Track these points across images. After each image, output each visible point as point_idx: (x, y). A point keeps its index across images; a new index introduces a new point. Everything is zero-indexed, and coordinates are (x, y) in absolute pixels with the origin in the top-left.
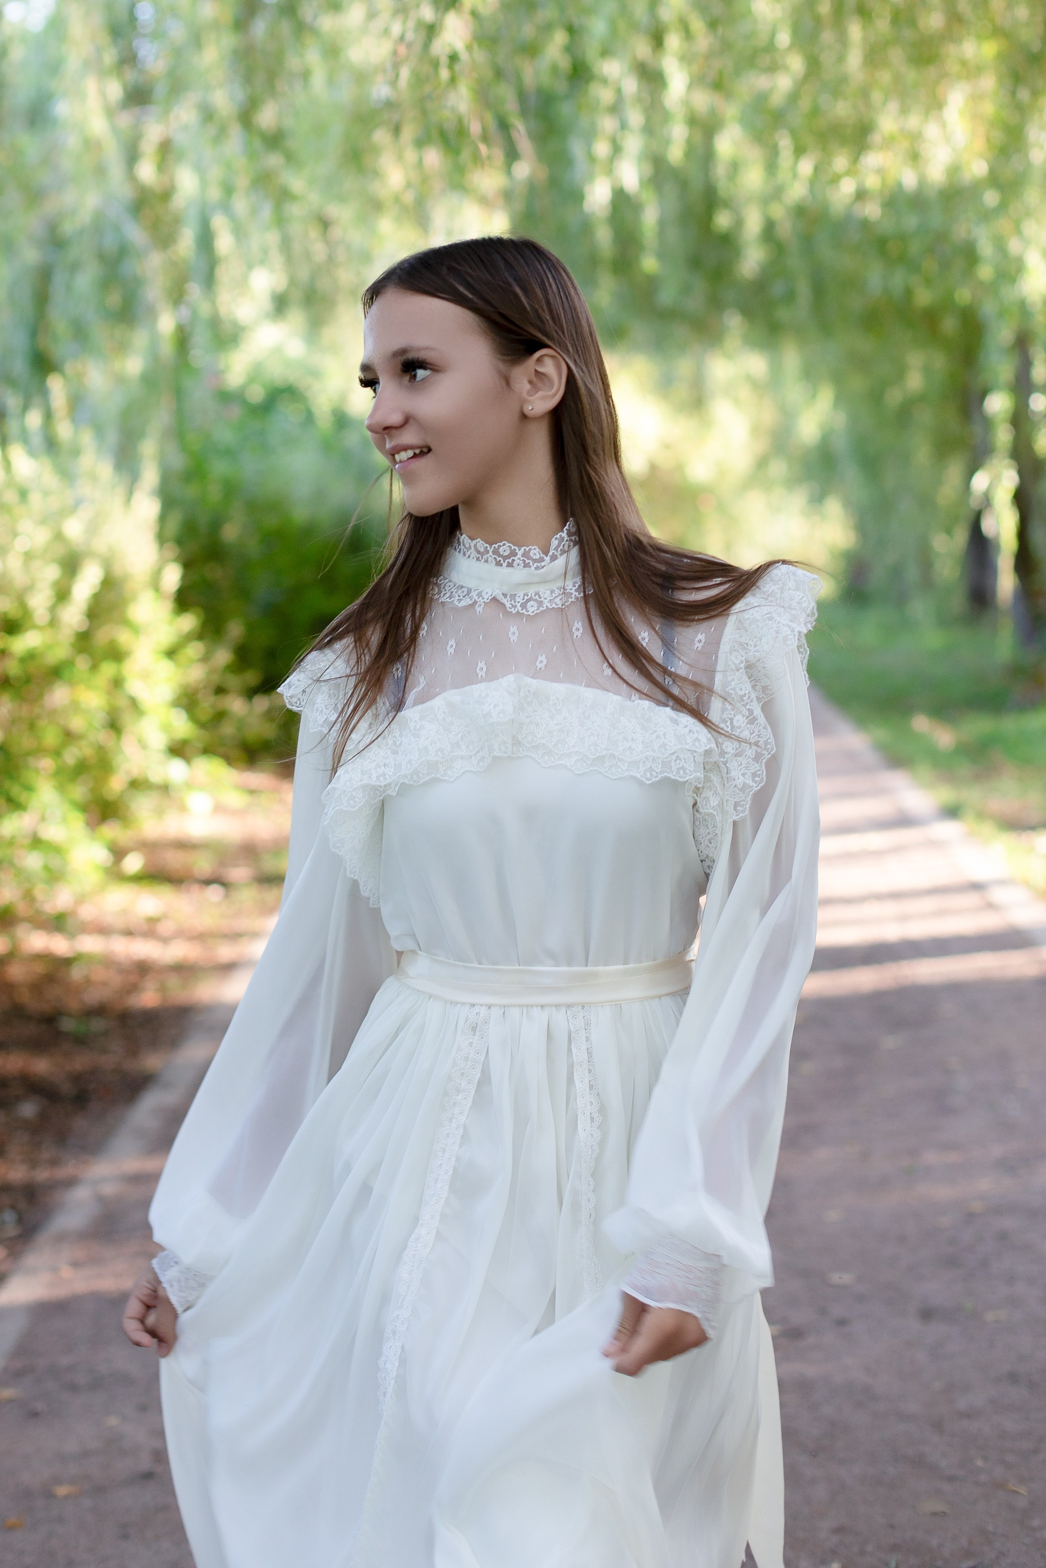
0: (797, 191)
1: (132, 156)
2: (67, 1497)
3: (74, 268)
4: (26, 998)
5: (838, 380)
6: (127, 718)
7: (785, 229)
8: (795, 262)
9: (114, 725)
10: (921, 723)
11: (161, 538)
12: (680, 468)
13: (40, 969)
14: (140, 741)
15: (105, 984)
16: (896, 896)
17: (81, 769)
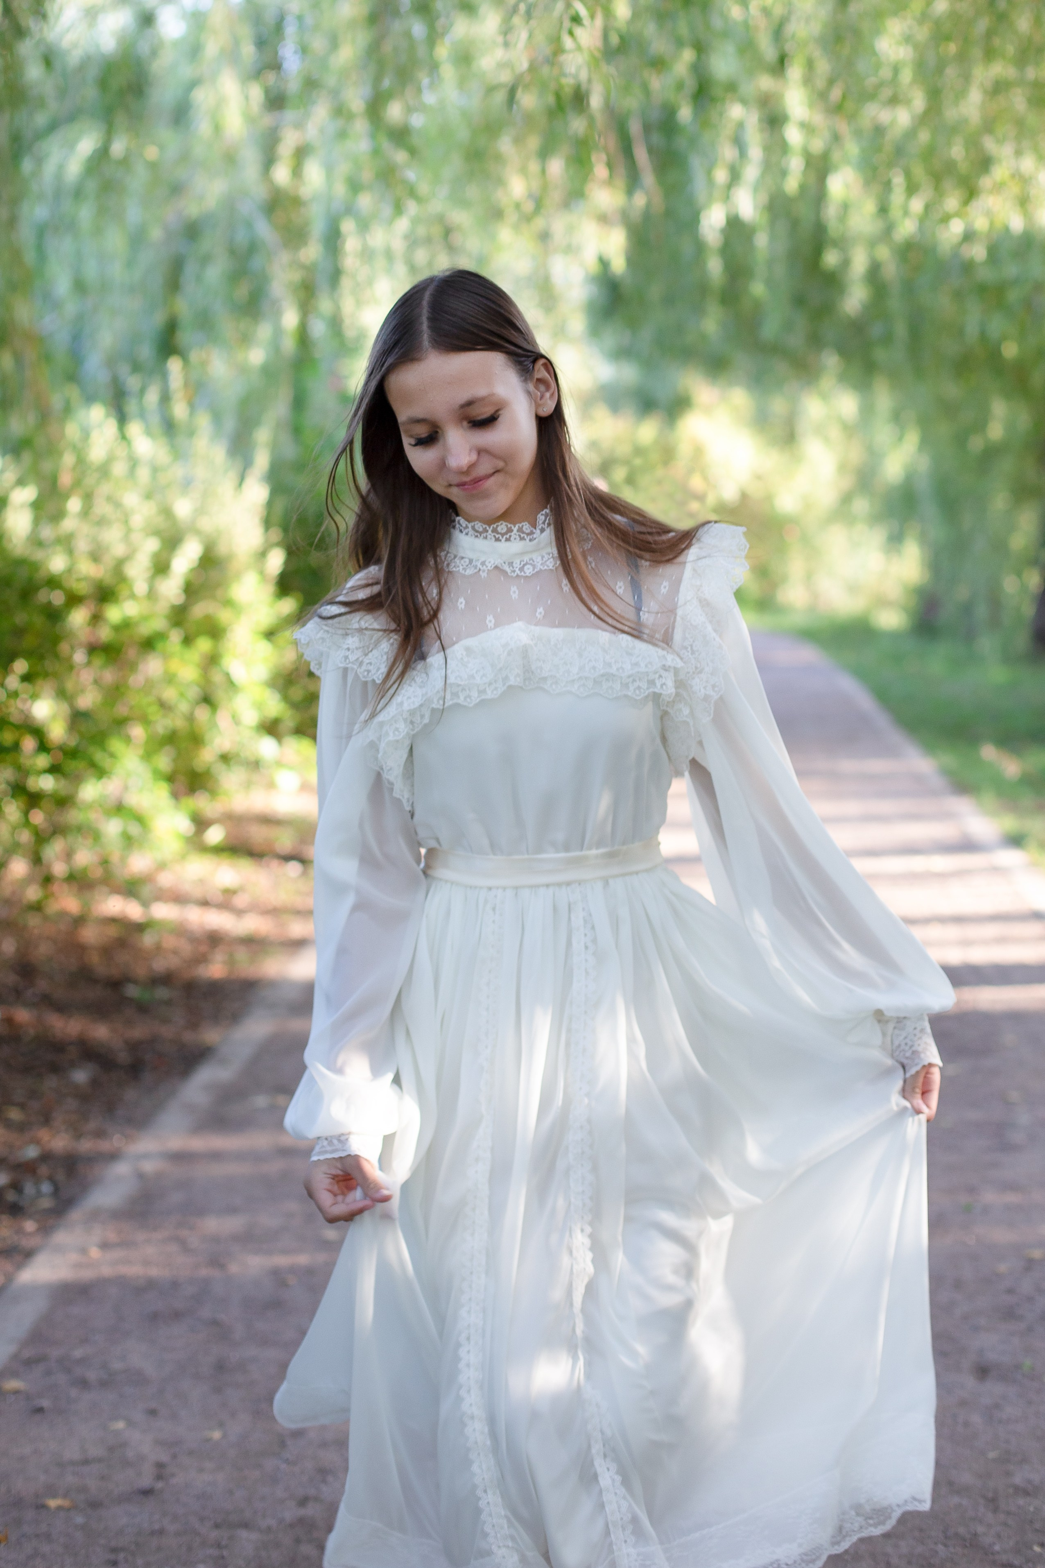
0: (907, 228)
1: (269, 160)
2: (59, 1508)
3: (206, 260)
4: (95, 959)
5: (925, 424)
6: (220, 695)
7: (891, 270)
8: (895, 304)
9: (207, 700)
10: (989, 752)
11: (267, 523)
12: (769, 498)
13: (112, 932)
14: (234, 717)
15: (175, 952)
16: (959, 920)
17: (171, 739)
